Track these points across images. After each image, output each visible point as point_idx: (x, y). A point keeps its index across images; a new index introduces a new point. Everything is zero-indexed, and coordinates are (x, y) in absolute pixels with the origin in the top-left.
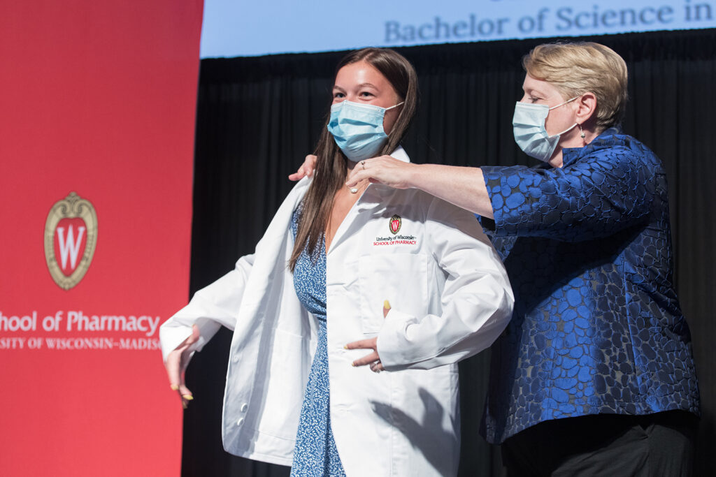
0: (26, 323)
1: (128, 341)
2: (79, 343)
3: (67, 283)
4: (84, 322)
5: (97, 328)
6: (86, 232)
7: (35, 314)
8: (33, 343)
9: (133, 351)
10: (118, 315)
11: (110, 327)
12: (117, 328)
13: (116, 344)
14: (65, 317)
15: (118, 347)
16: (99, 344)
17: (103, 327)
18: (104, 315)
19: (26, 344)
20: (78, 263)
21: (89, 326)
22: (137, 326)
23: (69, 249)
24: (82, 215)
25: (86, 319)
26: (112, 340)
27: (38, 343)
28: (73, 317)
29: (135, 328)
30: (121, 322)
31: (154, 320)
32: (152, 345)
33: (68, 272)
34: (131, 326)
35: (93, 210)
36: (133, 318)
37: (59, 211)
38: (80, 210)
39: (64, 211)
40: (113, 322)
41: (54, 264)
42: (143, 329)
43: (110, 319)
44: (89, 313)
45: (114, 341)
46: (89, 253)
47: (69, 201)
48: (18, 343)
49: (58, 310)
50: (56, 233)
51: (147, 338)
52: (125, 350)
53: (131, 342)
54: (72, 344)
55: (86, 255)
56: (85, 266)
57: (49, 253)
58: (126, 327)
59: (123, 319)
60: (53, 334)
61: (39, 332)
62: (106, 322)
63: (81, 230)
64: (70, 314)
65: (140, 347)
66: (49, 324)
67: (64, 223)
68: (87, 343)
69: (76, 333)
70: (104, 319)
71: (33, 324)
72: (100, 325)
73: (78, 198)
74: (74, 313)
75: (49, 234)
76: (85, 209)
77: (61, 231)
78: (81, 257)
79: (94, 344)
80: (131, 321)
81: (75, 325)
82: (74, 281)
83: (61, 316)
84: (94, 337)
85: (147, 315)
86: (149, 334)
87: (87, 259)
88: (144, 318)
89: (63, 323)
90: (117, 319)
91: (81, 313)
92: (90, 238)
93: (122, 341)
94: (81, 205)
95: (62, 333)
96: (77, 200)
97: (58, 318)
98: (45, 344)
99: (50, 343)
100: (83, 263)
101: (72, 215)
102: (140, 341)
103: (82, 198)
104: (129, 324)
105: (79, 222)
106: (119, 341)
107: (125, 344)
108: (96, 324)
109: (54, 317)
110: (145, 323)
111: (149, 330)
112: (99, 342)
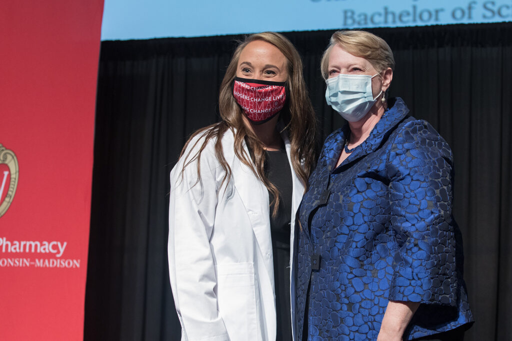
1: (42, 261)
2: (3, 262)
4: (7, 246)
5: (18, 250)
6: (9, 175)
9: (45, 269)
10: (34, 241)
11: (27, 250)
12: (33, 250)
13: (32, 263)
15: (34, 265)
16: (19, 263)
17: (22, 250)
18: (23, 240)
20: (3, 199)
21: (11, 249)
22: (49, 249)
24: (6, 162)
25: (9, 243)
26: (29, 260)
29: (47, 251)
30: (36, 246)
31: (62, 245)
32: (60, 264)
34: (44, 249)
35: (15, 158)
36: (46, 243)
38: (5, 158)
40: (30, 246)
42: (55, 251)
43: (28, 244)
44: (11, 239)
45: (31, 261)
46: (12, 192)
51: (57, 259)
52: (39, 268)
53: (44, 262)
55: (10, 193)
56: (9, 202)
58: (40, 250)
59: (38, 243)
62: (25, 246)
63: (6, 173)
65: (51, 265)
68: (10, 262)
70: (23, 243)
72: (20, 248)
73: (4, 148)
74: (1, 239)
76: (9, 157)
78: (5, 194)
79: (14, 263)
80: (45, 245)
84: (15, 258)
85: (57, 241)
86: (58, 256)
87: (11, 197)
88: (55, 243)
90: (33, 244)
91: (5, 239)
92: (12, 180)
93: (37, 261)
94: (5, 154)
96: (3, 150)
100: (7, 199)
102: (51, 261)
103: (6, 149)
104: (43, 247)
105: (4, 167)
106: (35, 261)
107: (39, 263)
108: (16, 247)
110: (55, 247)
111: (59, 252)
112: (19, 262)
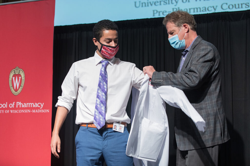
0: (4, 106)
1: (35, 110)
2: (20, 111)
3: (16, 93)
4: (21, 105)
5: (26, 107)
6: (21, 78)
7: (7, 103)
8: (6, 111)
9: (36, 113)
10: (31, 103)
11: (29, 106)
12: (31, 106)
14: (15, 104)
15: (32, 112)
17: (27, 106)
18: (27, 103)
19: (4, 112)
20: (19, 88)
21: (23, 106)
22: (37, 106)
23: (16, 83)
24: (20, 73)
25: (22, 104)
26: (30, 110)
27: (8, 111)
28: (18, 104)
29: (37, 107)
30: (32, 105)
31: (42, 104)
32: (42, 111)
33: (16, 90)
34: (36, 106)
35: (23, 72)
37: (13, 72)
38: (19, 72)
39: (14, 72)
40: (30, 105)
41: (12, 88)
42: (40, 107)
43: (29, 104)
44: (23, 102)
46: (23, 85)
47: (16, 69)
48: (2, 112)
49: (14, 102)
50: (12, 79)
51: (40, 109)
52: (34, 113)
53: (35, 111)
54: (18, 111)
55: (22, 85)
56: (21, 88)
57: (11, 85)
58: (34, 106)
60: (12, 109)
61: (8, 108)
62: (28, 105)
63: (20, 78)
64: (17, 103)
65: (38, 112)
66: (11, 106)
67: (15, 76)
68: (23, 111)
69: (19, 108)
70: (27, 104)
71: (6, 106)
72: (26, 106)
73: (19, 68)
74: (19, 103)
75: (10, 79)
76: (21, 72)
77: (14, 78)
78: (20, 86)
79: (24, 111)
80: (36, 104)
81: (19, 106)
82: (18, 93)
83: (14, 103)
84: (24, 109)
85: (40, 103)
86: (41, 108)
87: (22, 86)
88: (39, 103)
89: (15, 105)
90: (31, 104)
91: (20, 102)
92: (22, 80)
93: (33, 110)
94: (19, 70)
95: (15, 108)
96: (18, 69)
97: (14, 104)
98: (10, 112)
99: (11, 111)
100: (21, 87)
101: (17, 73)
102: (38, 110)
103: (20, 68)
105: (19, 75)
106: (32, 111)
107: (34, 111)
108: (25, 105)
109: (12, 104)
110: (39, 105)
111: (41, 107)
112: (26, 111)
